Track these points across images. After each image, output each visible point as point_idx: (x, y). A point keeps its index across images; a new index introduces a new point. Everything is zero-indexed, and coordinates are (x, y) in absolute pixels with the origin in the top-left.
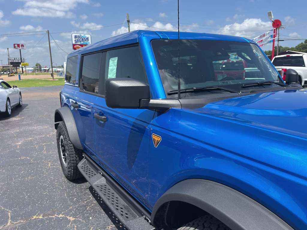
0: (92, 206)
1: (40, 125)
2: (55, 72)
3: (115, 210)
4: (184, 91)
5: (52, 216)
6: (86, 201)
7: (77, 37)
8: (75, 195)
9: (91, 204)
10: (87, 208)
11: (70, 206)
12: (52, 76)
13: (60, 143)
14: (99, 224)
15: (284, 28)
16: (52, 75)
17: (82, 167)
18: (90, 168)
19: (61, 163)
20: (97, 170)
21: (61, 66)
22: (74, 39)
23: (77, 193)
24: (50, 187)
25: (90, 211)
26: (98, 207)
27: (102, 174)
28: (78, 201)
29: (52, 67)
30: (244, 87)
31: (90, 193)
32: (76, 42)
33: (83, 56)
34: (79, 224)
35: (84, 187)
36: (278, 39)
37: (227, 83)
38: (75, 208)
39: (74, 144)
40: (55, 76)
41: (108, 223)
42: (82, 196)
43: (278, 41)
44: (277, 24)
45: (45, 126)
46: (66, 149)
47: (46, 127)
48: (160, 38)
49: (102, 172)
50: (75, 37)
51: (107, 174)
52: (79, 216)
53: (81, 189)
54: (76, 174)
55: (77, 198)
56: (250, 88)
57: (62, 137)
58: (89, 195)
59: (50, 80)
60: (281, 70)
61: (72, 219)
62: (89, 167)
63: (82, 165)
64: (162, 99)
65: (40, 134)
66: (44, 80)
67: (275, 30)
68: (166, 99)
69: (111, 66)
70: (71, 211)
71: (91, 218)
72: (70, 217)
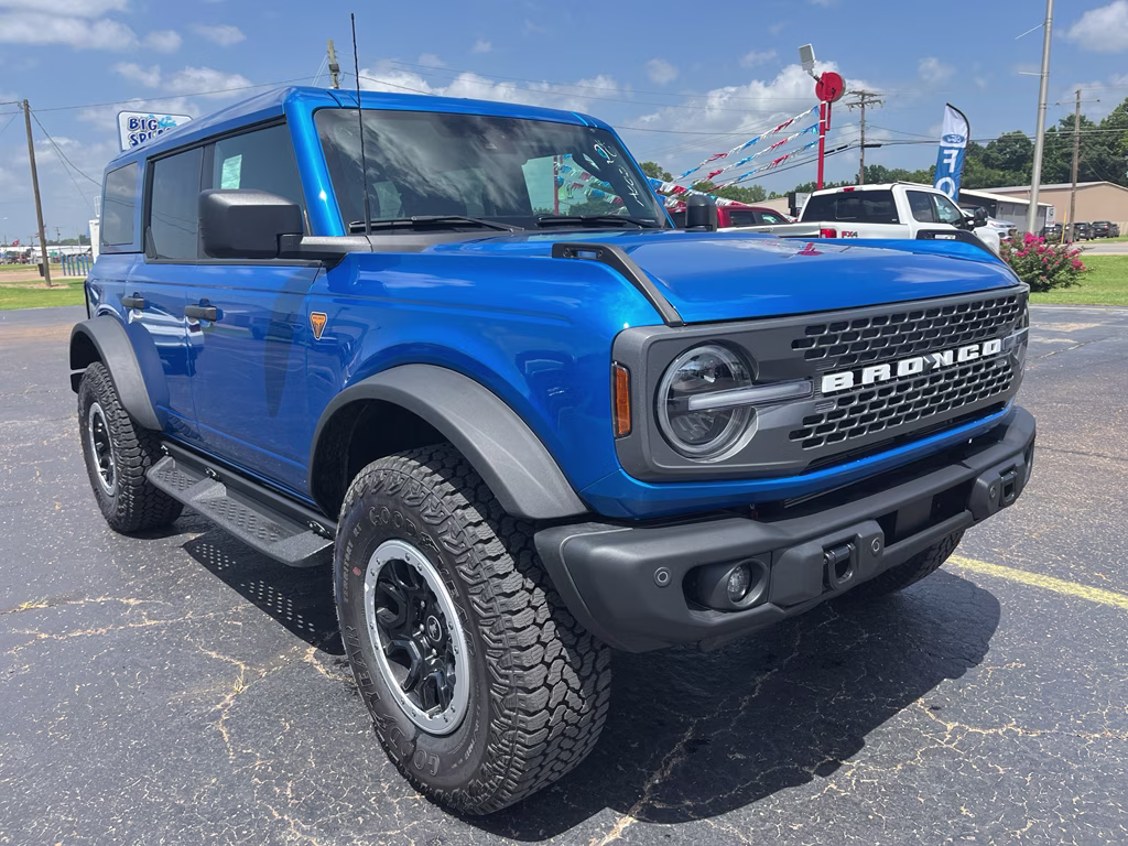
0: (193, 578)
1: (13, 418)
2: (56, 260)
5: (76, 600)
6: (174, 569)
7: (140, 124)
8: (143, 560)
9: (190, 574)
10: (178, 581)
11: (127, 580)
12: (42, 275)
13: (91, 429)
14: (212, 605)
15: (880, 101)
16: (43, 270)
18: (184, 475)
19: (95, 490)
20: (203, 469)
21: (76, 238)
22: (126, 133)
23: (149, 556)
24: (66, 550)
25: (187, 585)
26: (211, 578)
27: (213, 475)
28: (150, 570)
29: (44, 244)
31: (187, 555)
32: (136, 143)
33: (153, 162)
34: (155, 610)
36: (863, 139)
38: (143, 582)
39: (134, 414)
40: (57, 274)
41: (237, 602)
42: (164, 561)
43: (863, 146)
44: (830, 87)
45: (30, 419)
46: (111, 433)
47: (36, 422)
48: (337, 105)
49: (215, 469)
50: (131, 123)
52: (153, 597)
53: (161, 548)
55: (148, 565)
57: (96, 407)
58: (184, 558)
59: (36, 287)
60: (818, 232)
61: (133, 602)
62: (182, 474)
63: (159, 472)
65: (16, 440)
66: (14, 289)
67: (823, 106)
69: (228, 179)
70: (131, 588)
71: (188, 597)
72: (127, 599)
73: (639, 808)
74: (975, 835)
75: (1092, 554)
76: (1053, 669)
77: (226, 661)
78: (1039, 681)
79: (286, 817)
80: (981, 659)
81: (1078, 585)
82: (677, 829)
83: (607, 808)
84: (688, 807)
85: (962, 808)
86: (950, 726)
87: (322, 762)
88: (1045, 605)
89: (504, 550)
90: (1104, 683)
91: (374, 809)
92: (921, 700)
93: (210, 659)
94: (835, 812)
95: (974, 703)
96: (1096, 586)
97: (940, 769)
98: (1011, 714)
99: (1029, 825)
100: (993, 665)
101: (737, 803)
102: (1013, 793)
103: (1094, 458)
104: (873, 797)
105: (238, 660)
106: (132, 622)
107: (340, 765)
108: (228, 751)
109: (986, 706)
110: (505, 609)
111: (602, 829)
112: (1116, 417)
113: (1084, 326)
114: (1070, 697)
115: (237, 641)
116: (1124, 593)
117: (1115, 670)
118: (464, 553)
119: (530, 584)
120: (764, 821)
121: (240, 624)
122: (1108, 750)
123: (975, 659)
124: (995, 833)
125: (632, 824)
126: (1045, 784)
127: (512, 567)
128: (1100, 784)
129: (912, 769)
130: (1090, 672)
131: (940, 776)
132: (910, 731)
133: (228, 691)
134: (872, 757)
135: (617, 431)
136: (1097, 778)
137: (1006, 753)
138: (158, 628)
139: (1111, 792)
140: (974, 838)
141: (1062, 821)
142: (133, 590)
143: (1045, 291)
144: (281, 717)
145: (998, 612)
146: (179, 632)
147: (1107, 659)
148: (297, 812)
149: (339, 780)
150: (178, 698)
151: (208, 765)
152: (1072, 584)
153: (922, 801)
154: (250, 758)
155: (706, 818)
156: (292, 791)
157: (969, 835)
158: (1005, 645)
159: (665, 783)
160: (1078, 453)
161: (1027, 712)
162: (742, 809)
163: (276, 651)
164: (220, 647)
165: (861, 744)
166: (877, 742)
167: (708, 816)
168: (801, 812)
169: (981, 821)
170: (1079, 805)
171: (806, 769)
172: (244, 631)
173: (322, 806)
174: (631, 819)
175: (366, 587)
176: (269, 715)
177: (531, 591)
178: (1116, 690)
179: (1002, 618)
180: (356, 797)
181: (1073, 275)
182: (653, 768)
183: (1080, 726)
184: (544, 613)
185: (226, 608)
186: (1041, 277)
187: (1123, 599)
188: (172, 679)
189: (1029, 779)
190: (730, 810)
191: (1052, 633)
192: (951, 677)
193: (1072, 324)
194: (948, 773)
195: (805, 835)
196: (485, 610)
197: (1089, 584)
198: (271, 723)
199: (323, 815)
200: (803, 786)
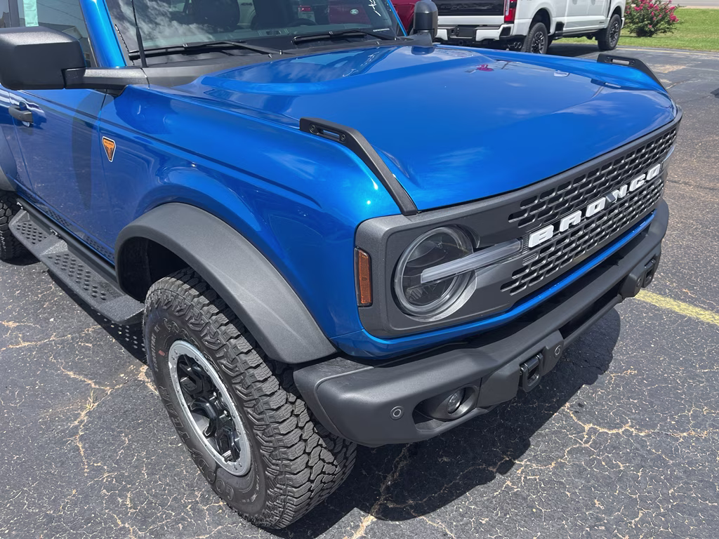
0: (56, 301)
3: (81, 291)
4: (164, 50)
6: (41, 293)
8: (17, 286)
9: (53, 298)
10: (44, 304)
11: (8, 304)
14: (70, 327)
17: (19, 226)
18: (37, 227)
20: (48, 227)
23: (23, 282)
25: (51, 308)
26: (69, 301)
27: (56, 234)
28: (23, 295)
30: (297, 43)
31: (51, 280)
34: (28, 332)
35: (36, 270)
37: (278, 33)
38: (18, 306)
41: (89, 324)
42: (33, 286)
49: (57, 231)
51: (65, 233)
52: (27, 320)
53: (31, 274)
54: (13, 245)
55: (21, 290)
56: (310, 44)
58: (48, 283)
61: (12, 324)
62: (35, 225)
63: (18, 224)
64: (121, 68)
68: (126, 67)
70: (10, 312)
71: (52, 320)
72: (7, 322)
73: (377, 507)
74: (605, 525)
75: (681, 273)
76: (655, 375)
77: (81, 381)
78: (646, 386)
79: (127, 525)
80: (607, 368)
81: (672, 300)
82: (403, 525)
83: (355, 508)
84: (411, 506)
85: (596, 501)
86: (587, 427)
87: (153, 474)
88: (650, 318)
89: (271, 373)
90: (690, 386)
91: (189, 516)
92: (567, 404)
93: (68, 378)
94: (510, 507)
95: (603, 406)
96: (684, 301)
97: (580, 466)
98: (628, 415)
99: (640, 515)
100: (616, 372)
101: (444, 501)
102: (630, 487)
103: (682, 186)
104: (535, 491)
105: (91, 379)
106: (12, 344)
107: (165, 476)
108: (84, 465)
109: (611, 408)
110: (272, 420)
111: (352, 528)
112: (697, 150)
113: (675, 68)
114: (667, 400)
115: (89, 361)
116: (702, 307)
117: (697, 375)
118: (237, 376)
119: (292, 398)
120: (462, 516)
121: (90, 345)
122: (693, 447)
123: (603, 367)
124: (619, 521)
125: (373, 523)
126: (651, 478)
127: (278, 387)
128: (687, 477)
129: (562, 465)
130: (680, 378)
131: (580, 472)
132: (561, 432)
133: (82, 408)
134: (535, 456)
135: (360, 300)
136: (685, 472)
137: (624, 451)
138: (30, 349)
139: (694, 485)
140: (603, 528)
141: (662, 510)
142: (12, 313)
143: (650, 36)
144: (121, 432)
145: (619, 325)
146: (46, 353)
147: (692, 366)
148: (134, 520)
149: (165, 490)
150: (46, 415)
151: (69, 477)
152: (668, 299)
153: (569, 494)
154: (99, 471)
155: (423, 515)
156: (131, 500)
157: (601, 525)
158: (623, 354)
159: (395, 485)
160: (672, 182)
161: (639, 413)
162: (447, 506)
163: (117, 371)
164: (76, 367)
165: (527, 445)
166: (538, 443)
167: (424, 513)
168: (488, 508)
169: (609, 511)
170: (674, 497)
171: (491, 469)
172: (93, 352)
173: (153, 514)
174: (372, 517)
175: (170, 365)
176: (113, 430)
177: (293, 403)
178: (698, 393)
179: (622, 330)
180: (176, 505)
181: (670, 25)
182: (387, 471)
183: (674, 425)
184: (305, 417)
185: (80, 330)
186: (649, 26)
187: (702, 312)
188: (41, 398)
189: (640, 474)
190: (439, 507)
191: (655, 343)
192: (587, 384)
193: (668, 67)
194: (586, 470)
195: (490, 528)
196: (258, 420)
197: (679, 299)
198: (114, 437)
199: (154, 522)
200: (489, 484)
